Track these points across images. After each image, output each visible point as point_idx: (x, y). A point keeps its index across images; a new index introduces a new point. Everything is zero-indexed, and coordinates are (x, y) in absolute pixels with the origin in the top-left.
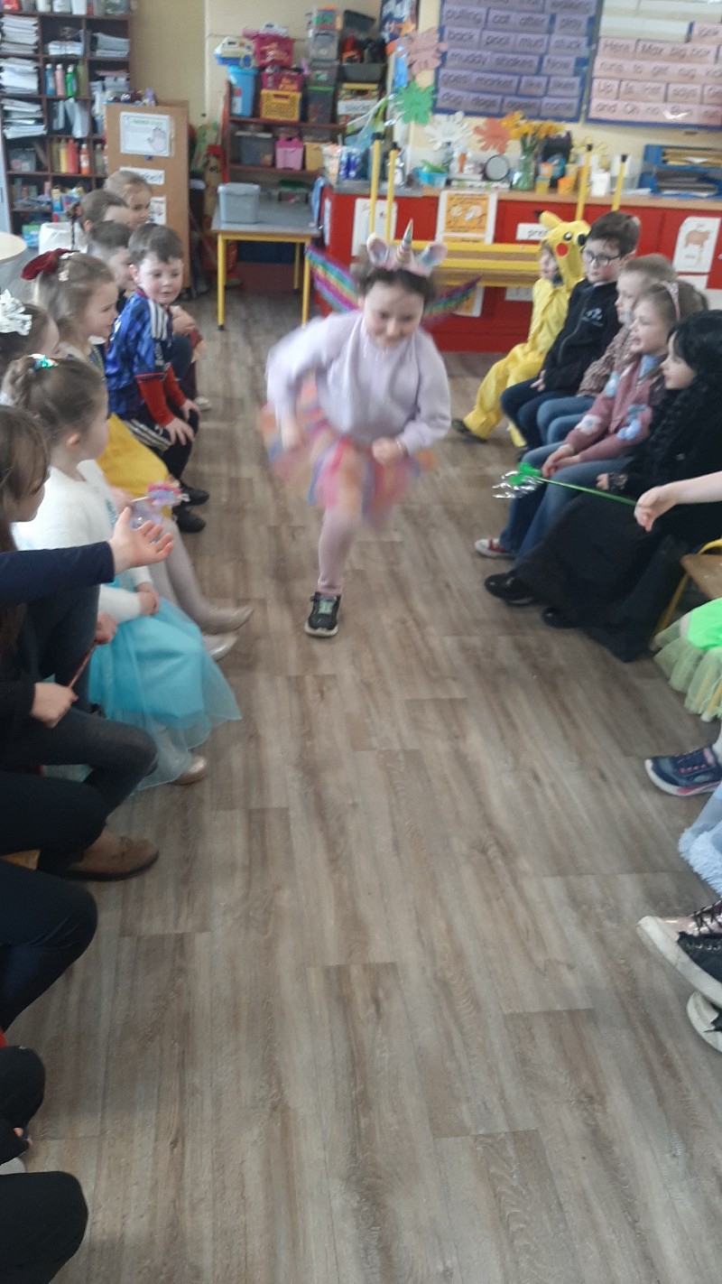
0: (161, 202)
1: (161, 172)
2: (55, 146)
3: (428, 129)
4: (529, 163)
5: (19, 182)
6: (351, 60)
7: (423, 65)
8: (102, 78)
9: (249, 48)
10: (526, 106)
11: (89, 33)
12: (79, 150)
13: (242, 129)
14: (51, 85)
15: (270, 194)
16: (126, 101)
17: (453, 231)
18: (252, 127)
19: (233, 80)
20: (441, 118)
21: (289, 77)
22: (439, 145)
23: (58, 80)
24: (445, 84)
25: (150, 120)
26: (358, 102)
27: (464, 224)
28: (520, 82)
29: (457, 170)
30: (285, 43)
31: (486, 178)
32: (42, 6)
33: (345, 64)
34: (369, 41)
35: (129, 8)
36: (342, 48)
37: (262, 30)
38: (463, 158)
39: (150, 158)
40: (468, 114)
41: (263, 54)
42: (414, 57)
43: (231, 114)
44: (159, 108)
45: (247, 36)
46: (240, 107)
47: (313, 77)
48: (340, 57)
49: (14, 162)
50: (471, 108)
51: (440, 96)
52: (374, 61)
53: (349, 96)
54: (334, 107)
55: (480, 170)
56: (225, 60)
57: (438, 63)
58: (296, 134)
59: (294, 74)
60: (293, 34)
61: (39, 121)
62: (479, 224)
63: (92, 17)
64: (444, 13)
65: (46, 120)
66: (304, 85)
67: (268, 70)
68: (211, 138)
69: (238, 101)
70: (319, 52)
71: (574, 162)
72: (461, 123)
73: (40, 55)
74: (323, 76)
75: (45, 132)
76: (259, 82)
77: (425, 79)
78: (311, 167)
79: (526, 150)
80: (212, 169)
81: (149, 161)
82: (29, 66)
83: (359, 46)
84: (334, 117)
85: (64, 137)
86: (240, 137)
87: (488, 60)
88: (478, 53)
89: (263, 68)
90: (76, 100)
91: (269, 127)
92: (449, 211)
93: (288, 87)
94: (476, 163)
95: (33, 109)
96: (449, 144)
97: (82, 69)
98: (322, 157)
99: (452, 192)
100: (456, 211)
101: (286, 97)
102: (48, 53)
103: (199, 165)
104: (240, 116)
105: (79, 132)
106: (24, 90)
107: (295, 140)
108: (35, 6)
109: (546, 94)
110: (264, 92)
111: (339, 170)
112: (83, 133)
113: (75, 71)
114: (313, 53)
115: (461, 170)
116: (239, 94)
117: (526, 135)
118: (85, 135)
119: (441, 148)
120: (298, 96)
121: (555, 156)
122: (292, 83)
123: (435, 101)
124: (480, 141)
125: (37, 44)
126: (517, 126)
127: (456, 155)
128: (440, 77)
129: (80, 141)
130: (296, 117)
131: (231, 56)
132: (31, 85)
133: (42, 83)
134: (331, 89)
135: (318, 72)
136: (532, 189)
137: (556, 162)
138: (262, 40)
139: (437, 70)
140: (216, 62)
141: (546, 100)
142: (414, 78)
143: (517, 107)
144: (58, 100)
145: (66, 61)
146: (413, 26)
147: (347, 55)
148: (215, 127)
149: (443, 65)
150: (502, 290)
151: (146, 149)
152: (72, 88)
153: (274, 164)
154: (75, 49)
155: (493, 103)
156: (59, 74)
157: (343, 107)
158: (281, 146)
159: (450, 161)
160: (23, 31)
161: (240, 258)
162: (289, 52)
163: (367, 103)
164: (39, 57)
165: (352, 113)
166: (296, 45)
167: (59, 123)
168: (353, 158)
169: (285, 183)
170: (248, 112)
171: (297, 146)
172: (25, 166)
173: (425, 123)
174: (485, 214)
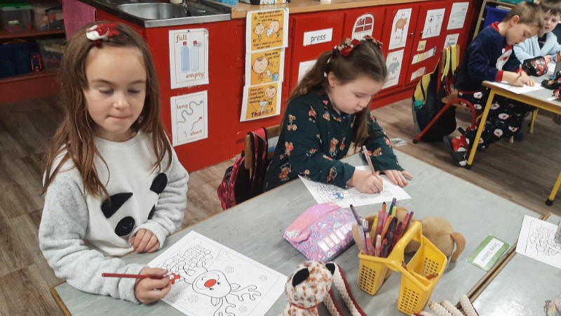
27: (266, 40)
62: (277, 38)
92: (254, 30)
100: (259, 30)
174: (281, 29)
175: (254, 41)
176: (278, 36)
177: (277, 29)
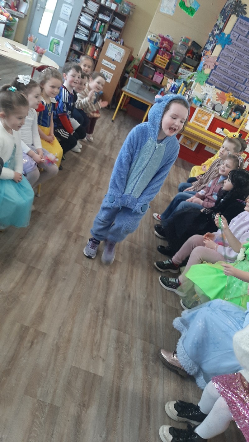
0: (111, 75)
1: (115, 66)
2: (89, 46)
3: (202, 87)
4: (229, 110)
5: (73, 52)
6: (189, 57)
7: (208, 67)
8: (112, 31)
9: (159, 40)
10: (236, 93)
11: (113, 16)
12: (95, 50)
13: (147, 64)
14: (95, 27)
15: (147, 87)
16: (114, 40)
17: (196, 121)
18: (150, 65)
19: (150, 48)
20: (208, 85)
21: (167, 54)
22: (204, 93)
23: (97, 26)
24: (213, 75)
25: (118, 49)
26: (186, 71)
27: (200, 120)
28: (236, 84)
29: (206, 103)
30: (171, 43)
31: (214, 109)
32: (103, 2)
33: (187, 57)
34: (197, 53)
35: (129, 14)
36: (188, 52)
37: (165, 36)
38: (209, 100)
39: (113, 60)
40: (216, 87)
41: (162, 44)
42: (206, 63)
43: (145, 58)
44: (123, 46)
45: (160, 36)
46: (149, 57)
47: (175, 58)
48: (186, 55)
49: (74, 45)
50: (218, 86)
51: (210, 78)
52: (196, 60)
53: (183, 68)
54: (178, 69)
55: (213, 106)
56: (150, 41)
57: (213, 68)
58: (163, 72)
59: (169, 54)
60: (174, 42)
61: (87, 36)
62: (205, 122)
63: (116, 11)
64: (222, 53)
65: (89, 37)
66: (171, 58)
67: (162, 49)
68: (136, 63)
69: (149, 55)
70: (180, 50)
71: (243, 116)
72: (213, 89)
73: (96, 16)
74: (178, 58)
75: (87, 40)
76: (158, 52)
77: (207, 71)
78: (163, 84)
79: (229, 105)
80: (132, 72)
81: (113, 61)
82: (91, 18)
83: (193, 53)
84: (177, 72)
85: (92, 44)
86: (145, 66)
87: (229, 74)
88: (227, 70)
89: (161, 48)
90: (101, 34)
91: (155, 67)
92: (197, 114)
93: (165, 57)
94: (212, 103)
95: (86, 31)
96: (207, 94)
97: (107, 26)
98: (167, 82)
99: (201, 109)
100: (199, 115)
101: (164, 60)
102: (98, 17)
103: (129, 69)
104: (148, 60)
105: (97, 45)
106: (86, 24)
107: (162, 74)
108: (100, 1)
109: (243, 91)
110: (158, 55)
111: (170, 88)
112: (99, 45)
113: (104, 26)
114: (178, 50)
115: (207, 104)
116: (150, 53)
117: (231, 101)
118: (99, 46)
119: (204, 94)
120: (168, 61)
121: (238, 112)
122: (168, 56)
123: (208, 79)
124: (217, 97)
125: (96, 12)
126: (230, 97)
127: (207, 98)
128: (212, 72)
129: (97, 47)
130: (164, 67)
131: (153, 40)
132: (89, 24)
133: (92, 25)
134: (179, 63)
135: (177, 56)
136: (227, 119)
137: (238, 114)
138: (164, 39)
139: (212, 70)
140: (147, 40)
141: (243, 93)
142: (204, 69)
143: (232, 91)
144: (95, 32)
145: (103, 21)
146: (210, 53)
147: (188, 55)
148: (139, 60)
149: (215, 69)
150: (205, 146)
151: (113, 57)
152: (101, 30)
153: (152, 78)
154: (107, 19)
155: (225, 87)
156: (99, 24)
157: (180, 70)
158: (156, 74)
159: (204, 99)
160: (93, 7)
161: (129, 103)
162: (171, 46)
163: (188, 72)
164: (95, 17)
165: (182, 73)
166: (174, 45)
167: (93, 39)
168: (175, 86)
169: (153, 86)
170: (150, 59)
171: (161, 76)
172: (77, 48)
173: (202, 85)
174: (208, 120)
175: (196, 118)
176: (206, 122)
177: (206, 119)
